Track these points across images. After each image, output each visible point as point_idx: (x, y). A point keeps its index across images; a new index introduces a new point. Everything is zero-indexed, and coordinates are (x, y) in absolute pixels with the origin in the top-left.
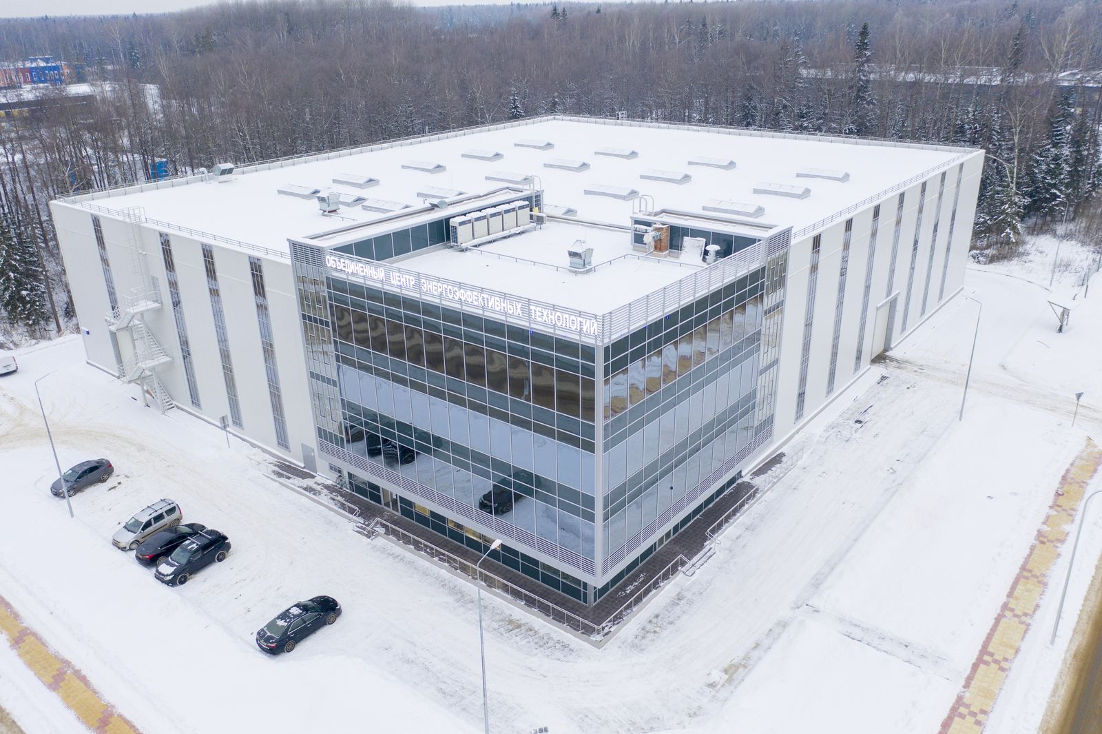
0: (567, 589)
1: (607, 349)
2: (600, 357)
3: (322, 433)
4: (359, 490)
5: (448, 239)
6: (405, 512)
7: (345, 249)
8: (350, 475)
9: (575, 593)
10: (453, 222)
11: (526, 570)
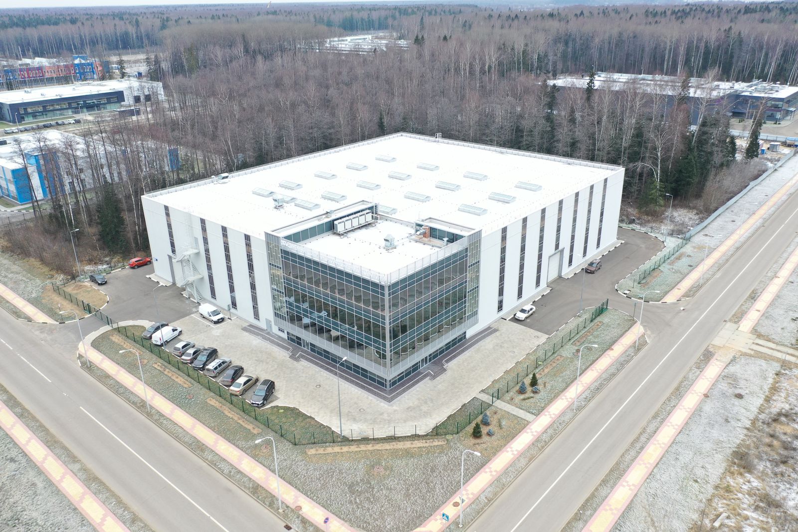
0: (379, 383)
1: (389, 286)
2: (386, 290)
3: (276, 315)
4: (292, 340)
5: (334, 229)
6: (312, 350)
7: (288, 238)
8: (288, 333)
9: (382, 384)
10: (336, 222)
11: (363, 375)
